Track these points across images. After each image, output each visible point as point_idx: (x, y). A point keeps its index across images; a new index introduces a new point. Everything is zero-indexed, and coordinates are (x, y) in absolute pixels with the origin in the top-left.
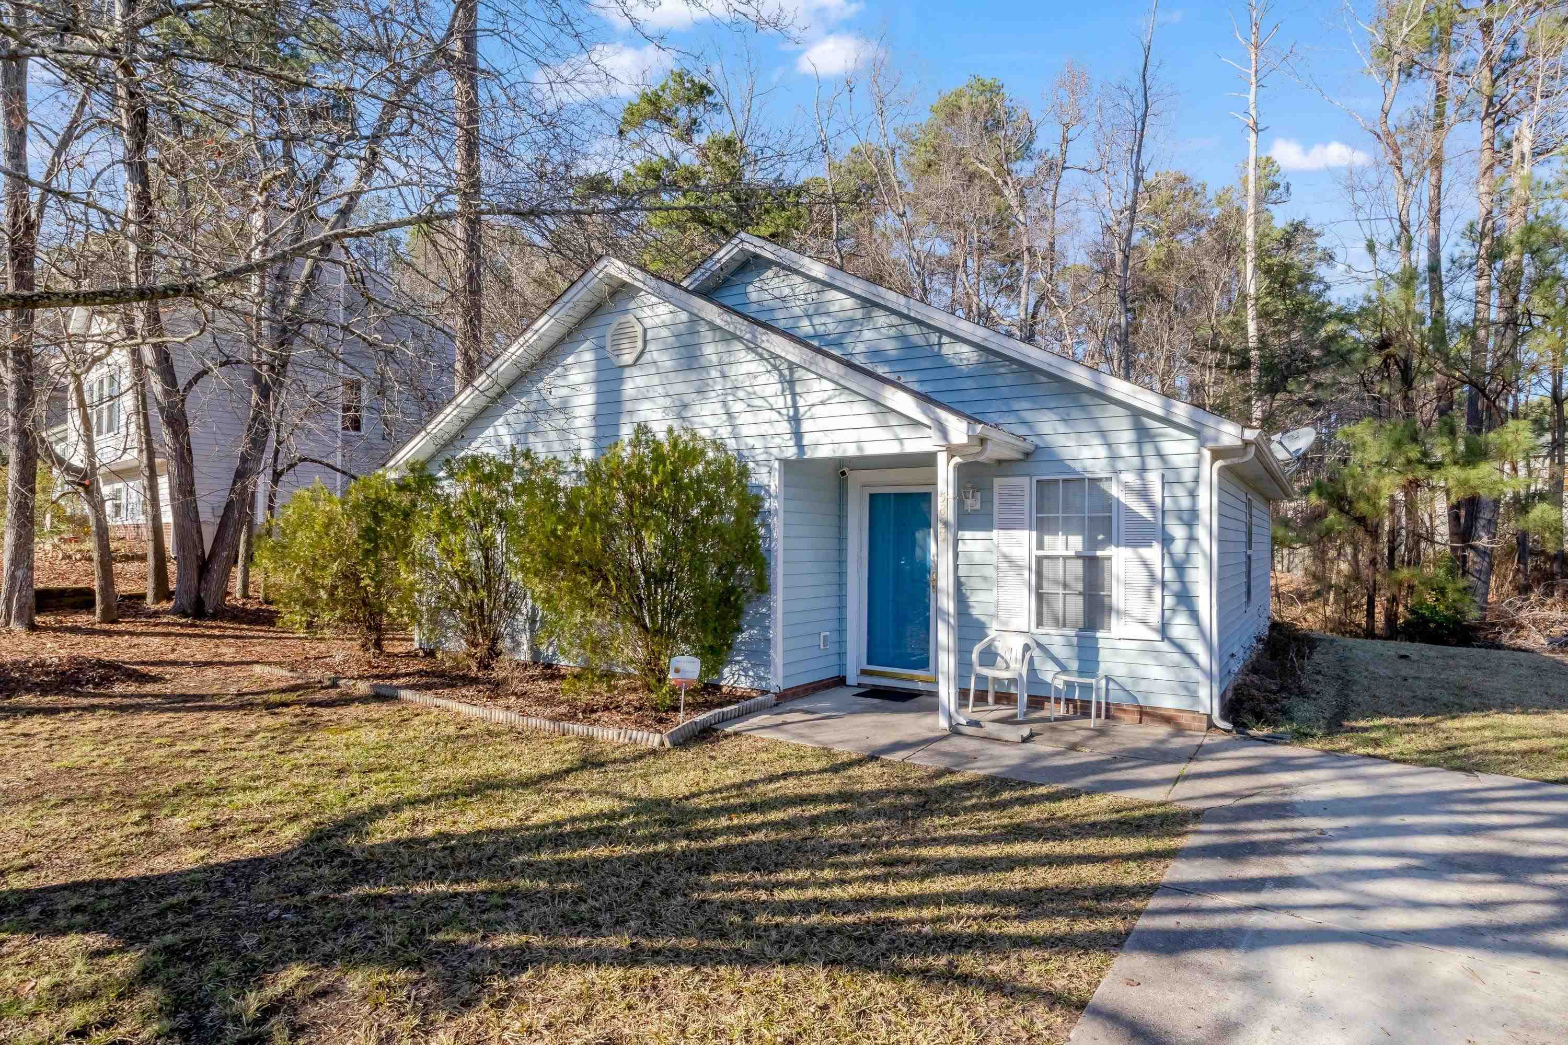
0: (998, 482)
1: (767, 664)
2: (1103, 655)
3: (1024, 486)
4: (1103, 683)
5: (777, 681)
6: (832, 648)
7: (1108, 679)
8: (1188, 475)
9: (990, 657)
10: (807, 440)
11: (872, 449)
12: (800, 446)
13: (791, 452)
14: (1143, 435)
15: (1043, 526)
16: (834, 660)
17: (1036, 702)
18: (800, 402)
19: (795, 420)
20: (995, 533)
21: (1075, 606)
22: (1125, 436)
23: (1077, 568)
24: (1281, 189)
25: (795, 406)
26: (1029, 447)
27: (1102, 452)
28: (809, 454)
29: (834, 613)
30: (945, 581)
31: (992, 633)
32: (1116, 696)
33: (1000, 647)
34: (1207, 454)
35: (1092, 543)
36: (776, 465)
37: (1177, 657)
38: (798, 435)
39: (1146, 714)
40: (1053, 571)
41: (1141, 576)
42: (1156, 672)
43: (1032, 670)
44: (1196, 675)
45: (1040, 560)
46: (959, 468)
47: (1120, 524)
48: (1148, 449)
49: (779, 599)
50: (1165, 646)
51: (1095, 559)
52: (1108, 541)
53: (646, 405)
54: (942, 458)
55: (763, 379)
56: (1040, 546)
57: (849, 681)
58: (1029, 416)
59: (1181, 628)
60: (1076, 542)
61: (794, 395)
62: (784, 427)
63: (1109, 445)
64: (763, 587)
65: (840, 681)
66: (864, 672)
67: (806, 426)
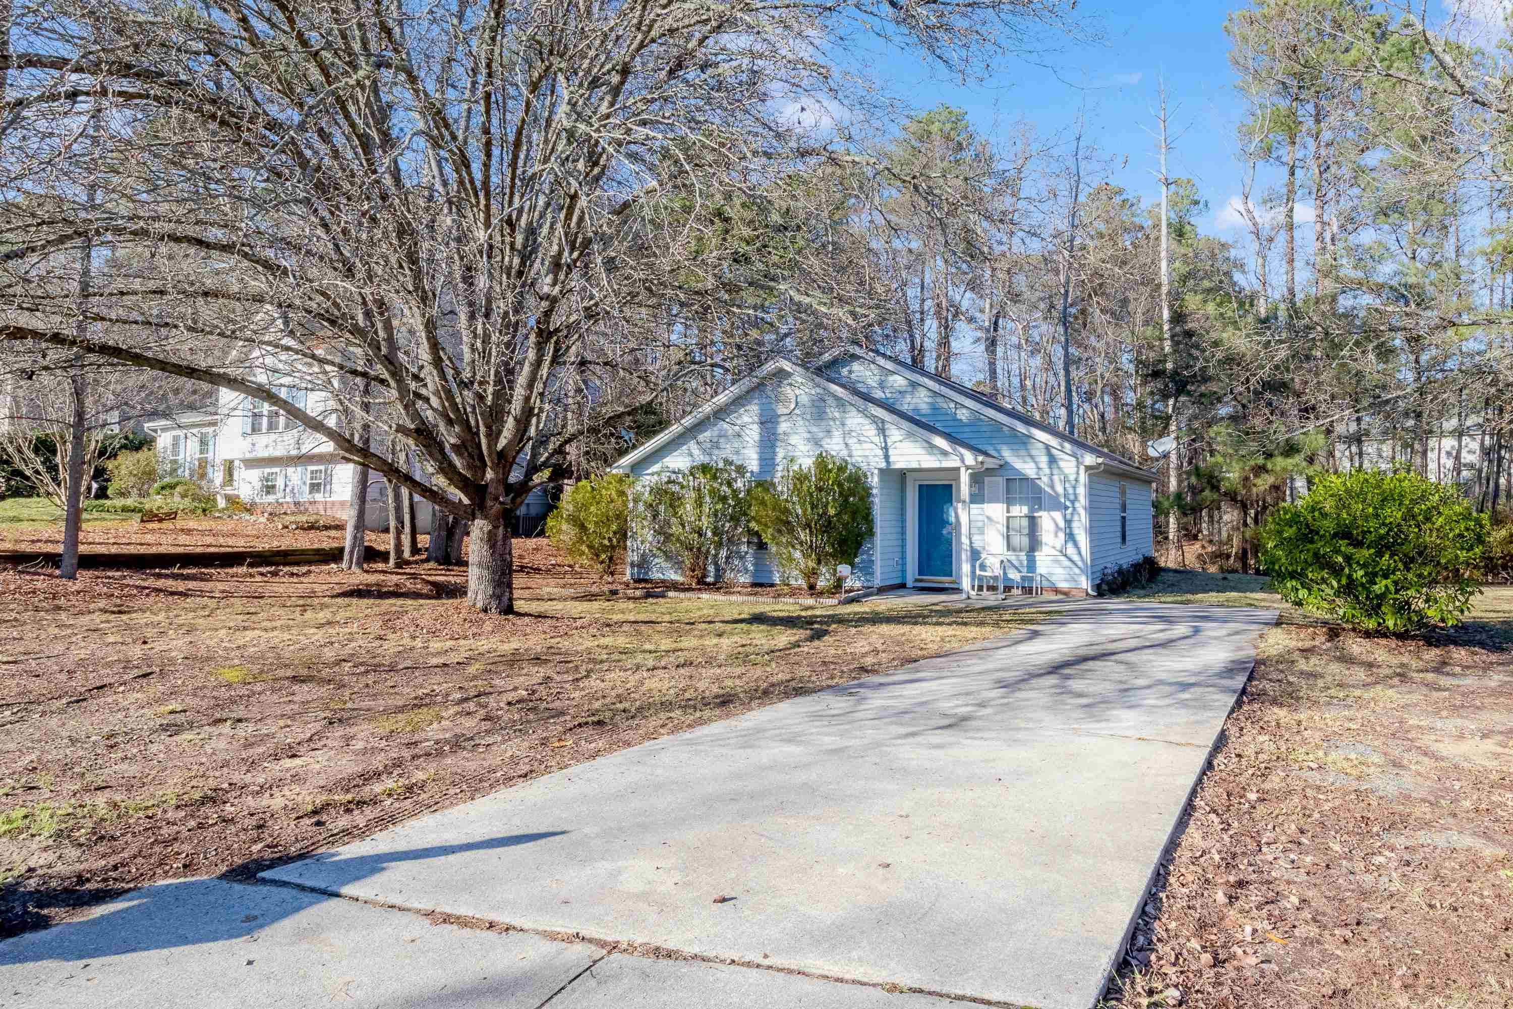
0: (987, 479)
1: (872, 574)
2: (1038, 564)
3: (1000, 481)
4: (1039, 578)
5: (877, 582)
6: (900, 567)
7: (1041, 575)
8: (1072, 477)
9: (983, 567)
10: (892, 459)
11: (925, 465)
12: (888, 462)
13: (883, 465)
14: (1052, 460)
15: (1009, 502)
16: (900, 574)
17: (1007, 589)
18: (888, 440)
19: (886, 449)
20: (985, 506)
21: (1025, 541)
22: (1043, 460)
23: (1025, 522)
24: (1201, 205)
25: (885, 442)
26: (1002, 462)
27: (1033, 465)
28: (893, 467)
29: (900, 549)
30: (964, 530)
31: (983, 556)
32: (1045, 584)
33: (988, 563)
34: (1082, 468)
35: (1032, 510)
36: (876, 471)
37: (1068, 563)
38: (887, 457)
39: (1057, 591)
40: (1015, 524)
41: (1052, 527)
42: (1059, 571)
43: (1005, 573)
44: (1077, 571)
45: (1008, 518)
46: (971, 475)
47: (1045, 501)
48: (1054, 466)
49: (878, 539)
50: (1063, 558)
51: (1034, 518)
52: (1040, 509)
53: (797, 437)
54: (963, 470)
55: (867, 427)
56: (1008, 511)
57: (910, 584)
58: (999, 447)
59: (1071, 550)
60: (1025, 510)
61: (885, 436)
62: (880, 453)
63: (1036, 463)
64: (871, 533)
65: (903, 586)
66: (917, 580)
67: (891, 452)
